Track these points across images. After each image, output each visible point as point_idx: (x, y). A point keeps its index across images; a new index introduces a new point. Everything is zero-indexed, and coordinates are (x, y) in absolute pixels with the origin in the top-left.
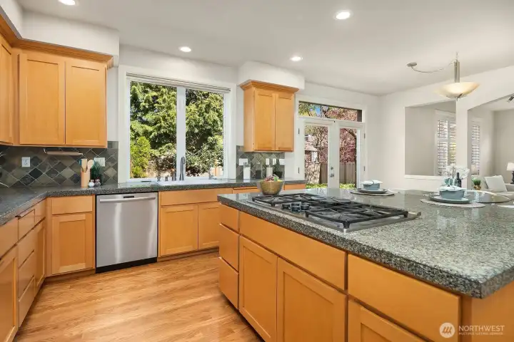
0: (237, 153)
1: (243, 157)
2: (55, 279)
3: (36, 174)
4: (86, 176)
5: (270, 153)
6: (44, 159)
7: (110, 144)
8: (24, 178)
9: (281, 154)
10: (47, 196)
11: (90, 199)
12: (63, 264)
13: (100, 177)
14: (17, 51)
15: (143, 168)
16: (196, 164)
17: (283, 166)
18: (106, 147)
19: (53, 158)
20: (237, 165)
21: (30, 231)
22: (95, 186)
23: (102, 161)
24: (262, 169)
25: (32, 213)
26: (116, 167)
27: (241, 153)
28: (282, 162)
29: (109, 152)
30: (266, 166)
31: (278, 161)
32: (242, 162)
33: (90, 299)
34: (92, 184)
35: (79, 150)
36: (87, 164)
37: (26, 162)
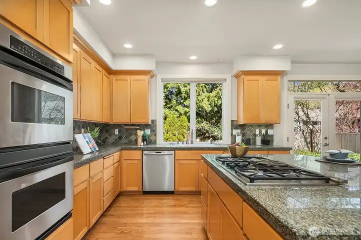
0: (232, 125)
1: (236, 128)
2: (125, 193)
3: (120, 138)
4: (140, 139)
5: (259, 126)
6: (124, 131)
7: (153, 121)
8: (116, 140)
9: (269, 126)
10: (122, 149)
11: (140, 152)
12: (128, 185)
13: (146, 140)
14: (112, 76)
15: (183, 136)
16: (216, 133)
17: (272, 136)
18: (150, 123)
19: (127, 130)
20: (232, 134)
21: (110, 166)
22: (144, 145)
23: (148, 132)
24: (251, 138)
25: (112, 157)
26: (155, 135)
27: (235, 125)
28: (270, 132)
29: (152, 126)
30: (255, 135)
31: (267, 132)
32: (235, 132)
33: (136, 207)
34: (142, 144)
35: (138, 125)
36: (140, 133)
37: (116, 132)
